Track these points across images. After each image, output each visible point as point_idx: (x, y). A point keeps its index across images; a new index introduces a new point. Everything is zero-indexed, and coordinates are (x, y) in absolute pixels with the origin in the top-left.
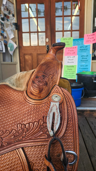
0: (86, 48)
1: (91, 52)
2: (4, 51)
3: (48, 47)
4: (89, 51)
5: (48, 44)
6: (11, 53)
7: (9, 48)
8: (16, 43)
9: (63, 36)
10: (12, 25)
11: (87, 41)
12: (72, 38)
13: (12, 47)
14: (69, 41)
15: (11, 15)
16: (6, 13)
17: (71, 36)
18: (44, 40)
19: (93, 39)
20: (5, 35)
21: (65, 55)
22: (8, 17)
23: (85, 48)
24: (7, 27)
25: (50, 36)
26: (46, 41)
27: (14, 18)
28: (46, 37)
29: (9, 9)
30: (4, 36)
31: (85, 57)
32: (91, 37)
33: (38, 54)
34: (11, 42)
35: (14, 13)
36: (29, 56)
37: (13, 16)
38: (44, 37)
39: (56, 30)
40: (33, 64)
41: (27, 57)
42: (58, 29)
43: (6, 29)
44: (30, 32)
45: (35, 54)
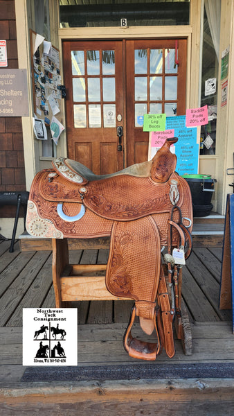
0: (190, 133)
1: (198, 142)
2: (46, 138)
3: (121, 130)
4: (195, 139)
5: (120, 125)
6: (55, 140)
7: (53, 133)
8: (62, 123)
9: (148, 111)
10: (56, 89)
11: (192, 122)
12: (165, 116)
13: (57, 129)
14: (159, 120)
15: (55, 72)
16: (48, 68)
17: (163, 112)
18: (114, 117)
19: (202, 118)
20: (47, 108)
21: (152, 146)
22: (51, 76)
23: (187, 134)
24: (49, 94)
25: (125, 110)
26: (117, 120)
27: (60, 76)
28: (117, 113)
29: (52, 61)
30: (44, 111)
31: (189, 150)
32: (198, 114)
33: (102, 144)
34: (55, 121)
35: (60, 67)
36: (86, 147)
37: (58, 72)
38: (114, 112)
39: (136, 99)
40: (91, 161)
41: (81, 149)
42: (139, 98)
43: (48, 98)
44: (87, 103)
45: (96, 143)
